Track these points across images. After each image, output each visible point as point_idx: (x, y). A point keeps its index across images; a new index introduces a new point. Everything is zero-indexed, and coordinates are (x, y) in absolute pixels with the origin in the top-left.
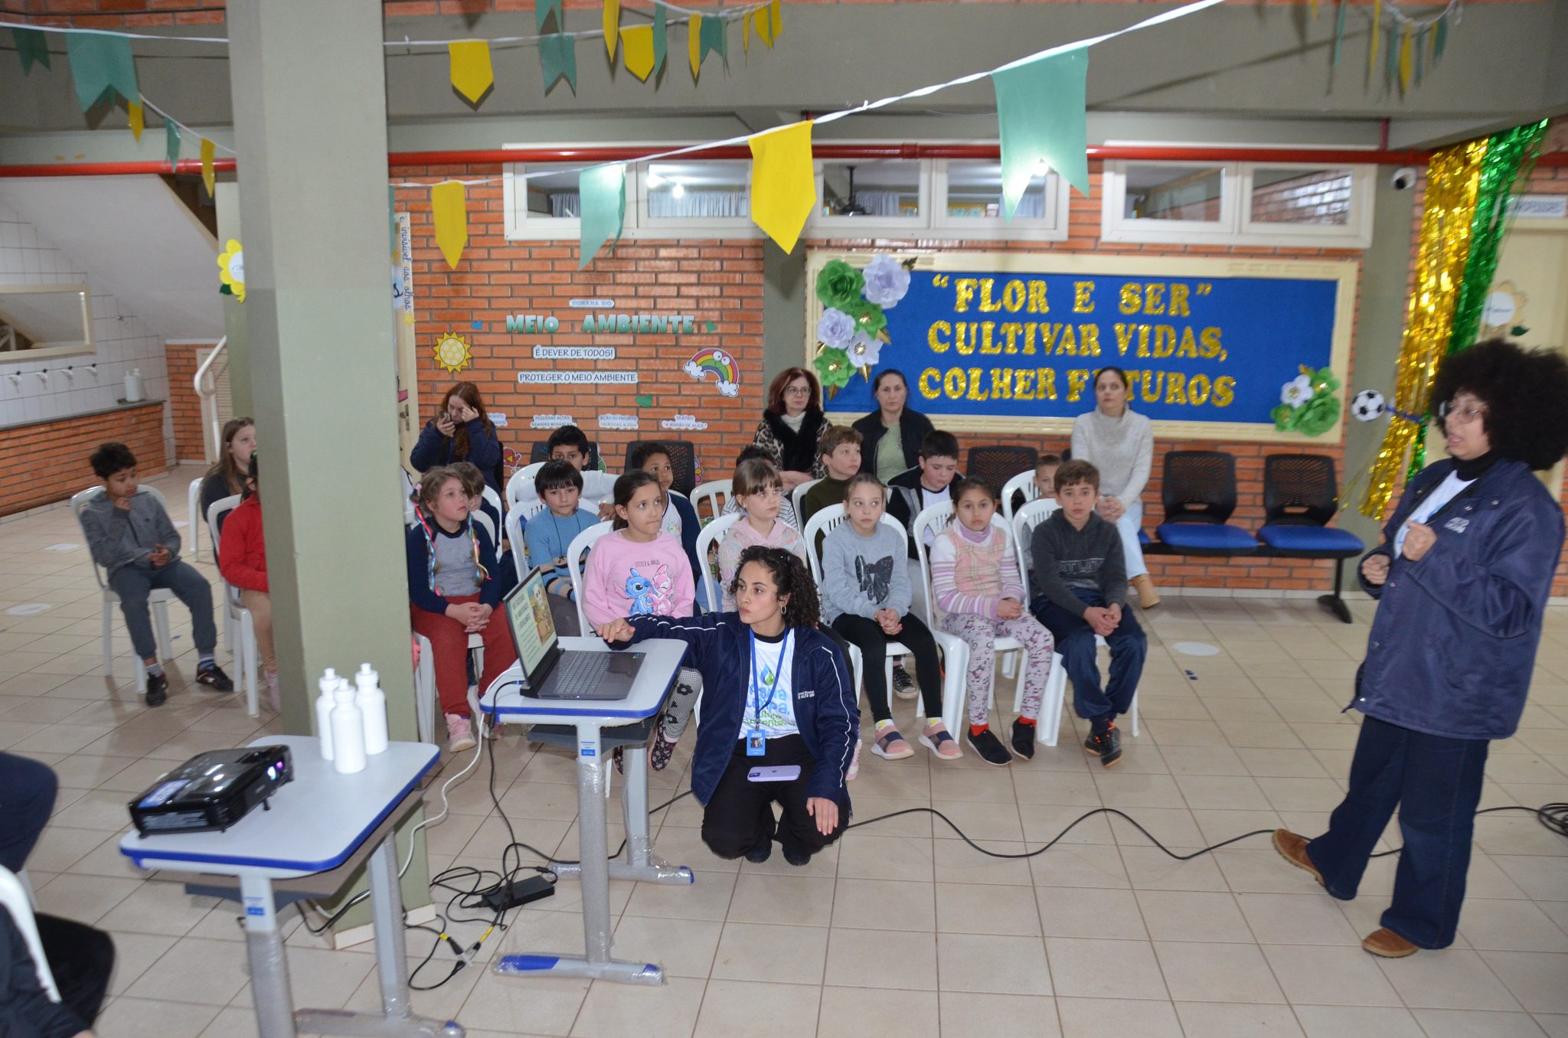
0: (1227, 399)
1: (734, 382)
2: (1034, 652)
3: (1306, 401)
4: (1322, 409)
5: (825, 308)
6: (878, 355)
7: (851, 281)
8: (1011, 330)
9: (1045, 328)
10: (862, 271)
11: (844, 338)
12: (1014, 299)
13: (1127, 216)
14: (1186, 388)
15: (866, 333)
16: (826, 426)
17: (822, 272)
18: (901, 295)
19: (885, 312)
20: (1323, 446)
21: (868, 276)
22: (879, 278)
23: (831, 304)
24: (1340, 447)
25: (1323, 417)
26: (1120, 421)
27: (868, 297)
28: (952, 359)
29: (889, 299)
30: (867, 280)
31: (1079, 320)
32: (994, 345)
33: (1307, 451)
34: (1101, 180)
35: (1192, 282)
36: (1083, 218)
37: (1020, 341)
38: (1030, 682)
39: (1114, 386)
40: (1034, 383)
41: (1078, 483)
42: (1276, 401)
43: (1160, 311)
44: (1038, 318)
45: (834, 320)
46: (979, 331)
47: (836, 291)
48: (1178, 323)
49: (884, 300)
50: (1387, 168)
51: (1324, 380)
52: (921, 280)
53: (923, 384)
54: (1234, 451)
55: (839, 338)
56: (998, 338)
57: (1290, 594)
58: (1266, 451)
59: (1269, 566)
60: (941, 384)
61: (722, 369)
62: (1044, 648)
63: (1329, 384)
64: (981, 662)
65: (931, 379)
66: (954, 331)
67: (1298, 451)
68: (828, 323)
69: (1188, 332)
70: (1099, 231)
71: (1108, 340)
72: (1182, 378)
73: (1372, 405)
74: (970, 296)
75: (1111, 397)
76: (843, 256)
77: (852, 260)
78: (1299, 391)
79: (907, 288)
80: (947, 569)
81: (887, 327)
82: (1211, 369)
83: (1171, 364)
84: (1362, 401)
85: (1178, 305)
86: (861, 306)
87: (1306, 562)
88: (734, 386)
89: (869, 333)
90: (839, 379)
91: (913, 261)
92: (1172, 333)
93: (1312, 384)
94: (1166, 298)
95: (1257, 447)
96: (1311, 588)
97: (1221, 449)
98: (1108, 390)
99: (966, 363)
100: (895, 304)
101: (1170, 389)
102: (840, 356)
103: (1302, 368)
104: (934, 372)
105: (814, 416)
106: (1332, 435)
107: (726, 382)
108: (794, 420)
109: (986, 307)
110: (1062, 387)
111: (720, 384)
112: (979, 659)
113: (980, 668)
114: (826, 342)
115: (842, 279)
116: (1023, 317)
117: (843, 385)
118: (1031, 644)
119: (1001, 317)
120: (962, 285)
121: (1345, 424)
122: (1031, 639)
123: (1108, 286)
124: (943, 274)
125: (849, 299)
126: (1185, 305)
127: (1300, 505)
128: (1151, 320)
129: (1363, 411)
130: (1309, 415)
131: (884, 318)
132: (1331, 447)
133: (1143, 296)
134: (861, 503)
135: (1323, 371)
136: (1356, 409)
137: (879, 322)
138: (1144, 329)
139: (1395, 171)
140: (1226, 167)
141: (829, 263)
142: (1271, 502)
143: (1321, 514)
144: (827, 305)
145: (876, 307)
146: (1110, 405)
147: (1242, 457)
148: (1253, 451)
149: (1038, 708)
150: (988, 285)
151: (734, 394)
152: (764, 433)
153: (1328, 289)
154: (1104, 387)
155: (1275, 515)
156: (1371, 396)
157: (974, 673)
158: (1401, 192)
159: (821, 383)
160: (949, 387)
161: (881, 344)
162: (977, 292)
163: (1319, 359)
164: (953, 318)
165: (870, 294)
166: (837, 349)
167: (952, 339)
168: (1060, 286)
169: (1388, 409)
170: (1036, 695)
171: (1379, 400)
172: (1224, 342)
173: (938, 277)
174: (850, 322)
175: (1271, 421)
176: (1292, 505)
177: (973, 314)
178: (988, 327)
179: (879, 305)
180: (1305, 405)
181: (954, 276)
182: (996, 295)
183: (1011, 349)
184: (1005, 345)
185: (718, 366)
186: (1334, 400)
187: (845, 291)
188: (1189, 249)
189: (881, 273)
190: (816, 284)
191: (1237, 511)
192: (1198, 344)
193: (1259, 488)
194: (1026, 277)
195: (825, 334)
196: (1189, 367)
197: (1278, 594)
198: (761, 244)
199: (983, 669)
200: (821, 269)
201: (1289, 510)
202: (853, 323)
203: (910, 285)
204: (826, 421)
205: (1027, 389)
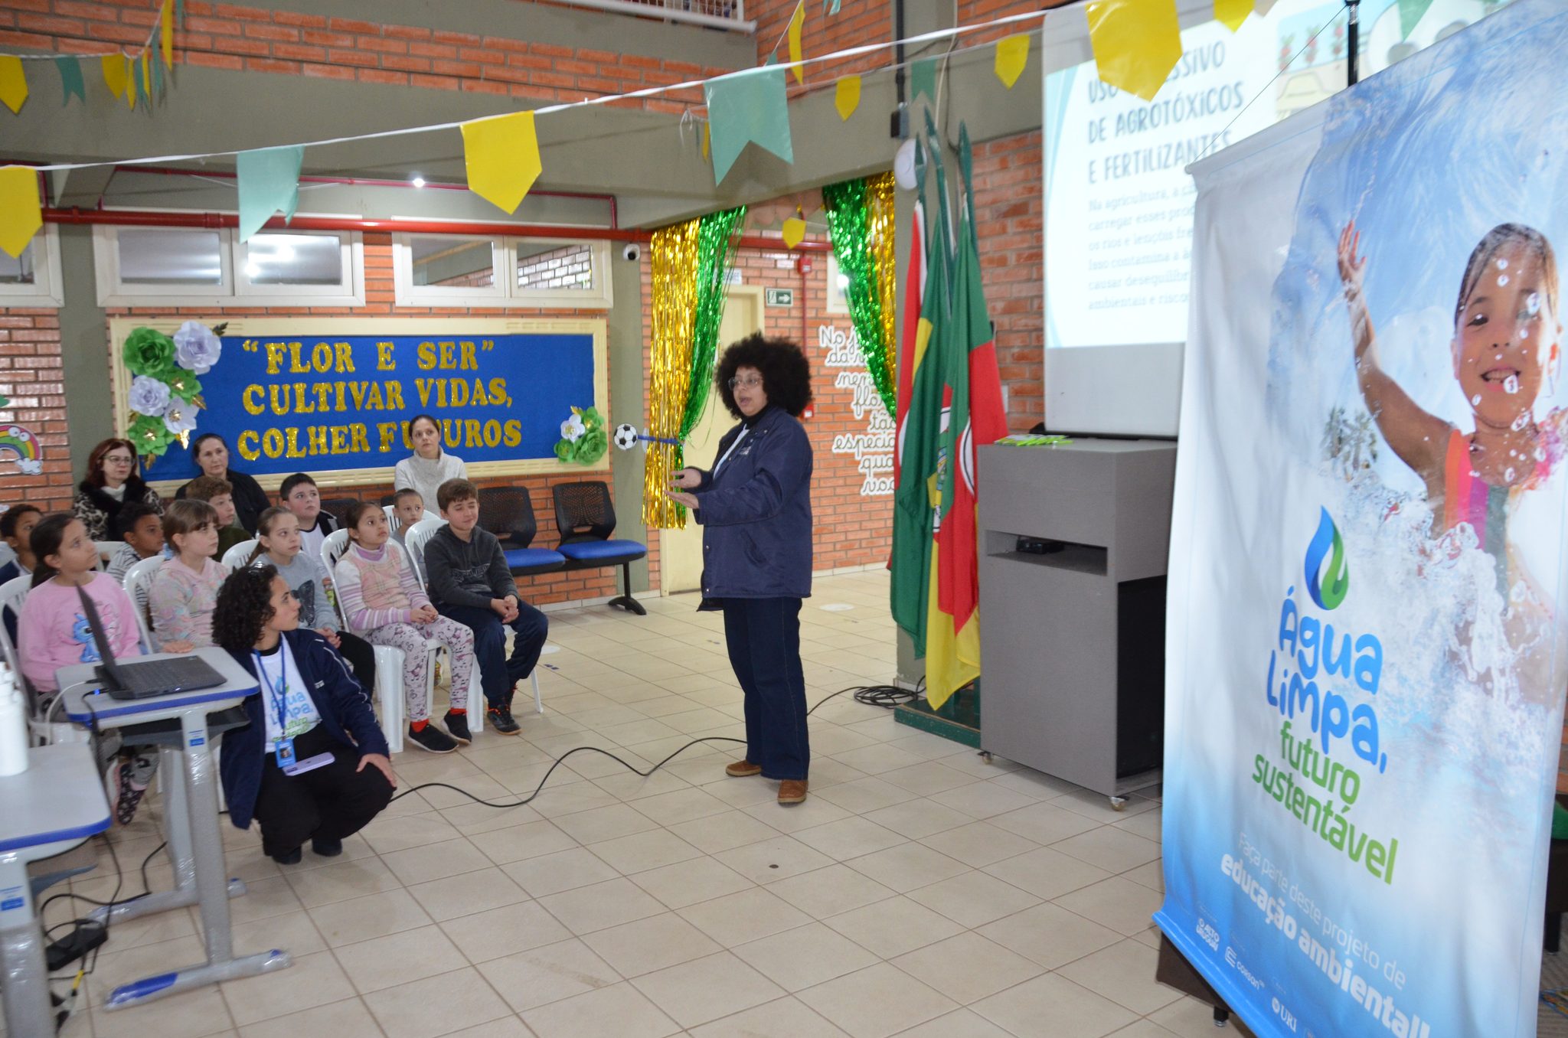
0: (516, 439)
1: (36, 459)
2: (458, 647)
3: (580, 437)
4: (593, 442)
5: (134, 376)
6: (194, 421)
7: (163, 348)
8: (322, 388)
9: (354, 386)
10: (172, 337)
11: (160, 405)
12: (323, 361)
13: (416, 283)
14: (481, 432)
15: (182, 400)
16: (150, 493)
17: (129, 341)
18: (214, 361)
19: (198, 377)
20: (596, 473)
21: (179, 342)
22: (189, 343)
23: (142, 371)
24: (610, 473)
25: (595, 448)
26: (438, 463)
27: (180, 364)
28: (267, 421)
29: (204, 364)
30: (179, 346)
31: (384, 377)
32: (307, 404)
33: (584, 479)
34: (391, 251)
35: (477, 339)
36: (377, 285)
37: (331, 399)
38: (457, 675)
39: (430, 432)
40: (348, 439)
41: (466, 499)
42: (558, 436)
43: (454, 366)
44: (347, 377)
45: (147, 388)
46: (292, 392)
47: (146, 359)
48: (469, 376)
49: (197, 365)
50: (618, 244)
51: (591, 417)
52: (232, 345)
53: (242, 446)
54: (527, 484)
55: (154, 405)
56: (311, 397)
57: (586, 602)
58: (551, 482)
59: (567, 580)
60: (260, 445)
61: (21, 447)
62: (467, 641)
63: (595, 422)
64: (418, 661)
65: (249, 441)
66: (268, 392)
67: (577, 480)
68: (140, 391)
69: (478, 384)
70: (394, 297)
71: (410, 393)
72: (477, 424)
73: (629, 436)
74: (280, 359)
75: (429, 442)
76: (148, 324)
77: (162, 327)
78: (574, 428)
79: (219, 353)
80: (355, 591)
81: (201, 393)
82: (501, 414)
83: (466, 412)
84: (621, 433)
85: (469, 359)
86: (173, 372)
87: (595, 571)
88: (36, 463)
89: (183, 398)
90: (156, 448)
91: (224, 326)
92: (464, 384)
93: (582, 422)
94: (457, 354)
95: (544, 480)
96: (602, 594)
97: (515, 484)
98: (425, 436)
99: (282, 423)
100: (208, 370)
101: (469, 434)
102: (154, 423)
103: (573, 409)
104: (253, 434)
105: (136, 486)
106: (602, 464)
107: (26, 459)
108: (116, 490)
109: (297, 367)
110: (374, 439)
111: (20, 462)
112: (417, 658)
113: (419, 666)
114: (137, 408)
115: (152, 346)
116: (332, 376)
117: (162, 452)
118: (454, 640)
119: (312, 378)
120: (272, 347)
121: (610, 453)
122: (454, 636)
123: (406, 345)
124: (253, 339)
125: (161, 367)
126: (473, 359)
127: (587, 525)
128: (447, 374)
129: (623, 441)
130: (585, 447)
131: (198, 384)
132: (602, 473)
133: (438, 354)
134: (286, 533)
135: (590, 409)
136: (617, 441)
137: (193, 388)
138: (441, 384)
139: (625, 246)
140: (494, 241)
141: (135, 331)
142: (565, 525)
143: (603, 530)
144: (136, 373)
145: (189, 373)
146: (429, 449)
147: (533, 489)
148: (541, 483)
149: (466, 698)
150: (296, 347)
151: (37, 471)
152: (84, 504)
153: (586, 341)
154: (420, 434)
155: (567, 536)
156: (627, 429)
157: (413, 672)
158: (632, 263)
159: (140, 452)
160: (267, 447)
161: (196, 410)
162: (287, 357)
163: (586, 401)
164: (266, 381)
165: (182, 359)
166: (152, 417)
167: (267, 400)
168: (363, 346)
169: (641, 438)
170: (463, 686)
171: (633, 431)
172: (509, 391)
173: (248, 342)
174: (165, 390)
175: (555, 456)
176: (579, 525)
177: (286, 376)
178: (300, 388)
179: (192, 371)
180: (581, 440)
181: (263, 341)
182: (306, 357)
183: (324, 408)
184: (317, 404)
185: (15, 442)
186: (603, 434)
187: (157, 358)
188: (470, 311)
189: (193, 340)
190: (121, 352)
191: (537, 537)
192: (487, 392)
193: (551, 514)
194: (331, 340)
195: (139, 403)
196: (483, 414)
197: (577, 603)
198: (55, 313)
199: (421, 667)
200: (126, 337)
201: (576, 530)
202: (167, 389)
203: (222, 350)
204: (149, 489)
205: (343, 444)
